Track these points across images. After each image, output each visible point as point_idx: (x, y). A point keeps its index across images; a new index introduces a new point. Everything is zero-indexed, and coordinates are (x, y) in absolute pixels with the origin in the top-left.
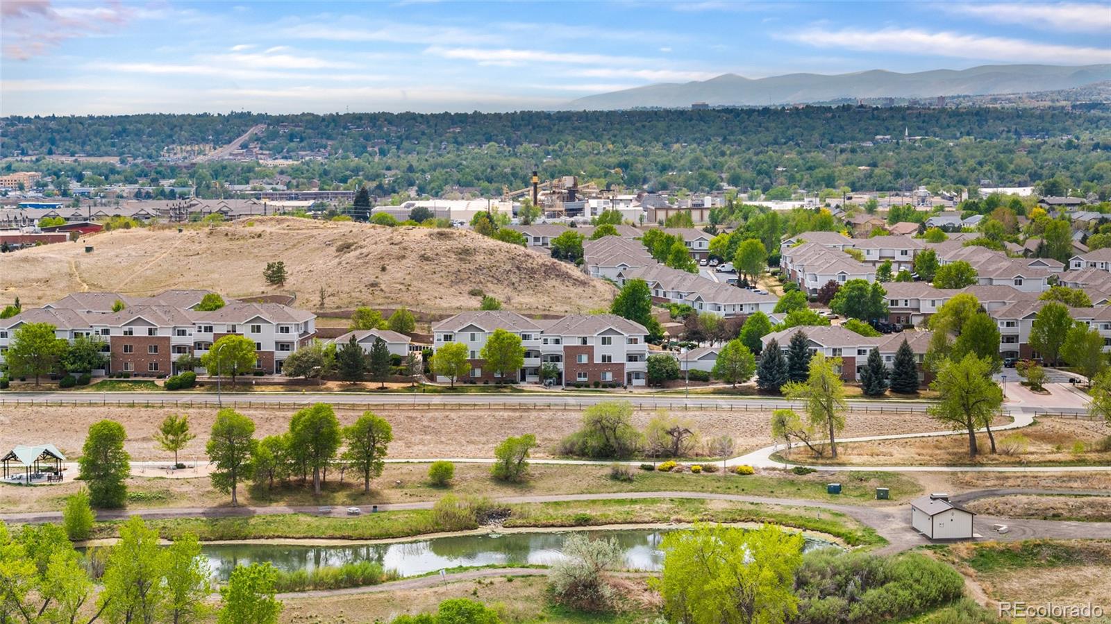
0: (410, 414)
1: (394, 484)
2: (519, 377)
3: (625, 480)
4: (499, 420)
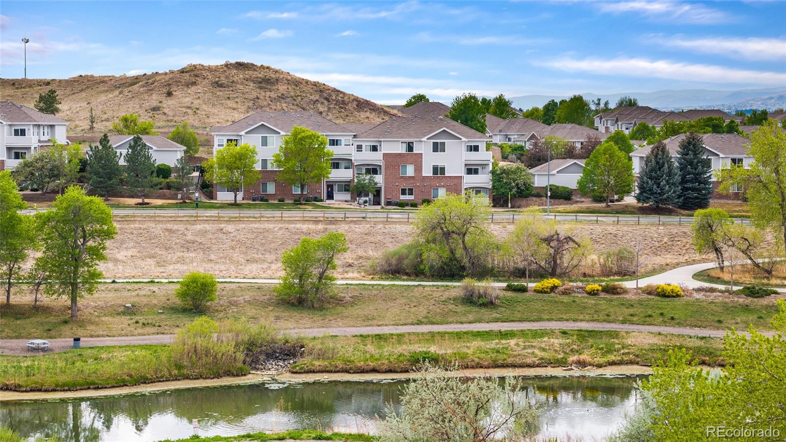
0: (169, 226)
1: (122, 309)
2: (324, 195)
3: (484, 305)
4: (296, 233)
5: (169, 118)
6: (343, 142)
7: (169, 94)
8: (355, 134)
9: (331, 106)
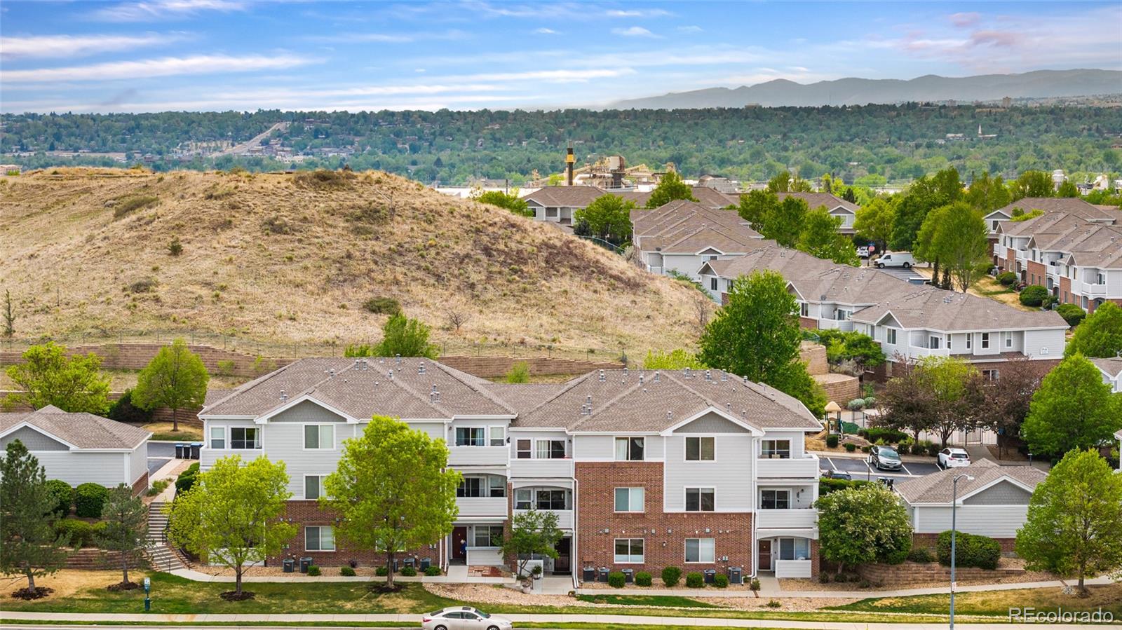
5: (165, 310)
6: (488, 438)
7: (176, 250)
8: (514, 417)
9: (494, 269)
